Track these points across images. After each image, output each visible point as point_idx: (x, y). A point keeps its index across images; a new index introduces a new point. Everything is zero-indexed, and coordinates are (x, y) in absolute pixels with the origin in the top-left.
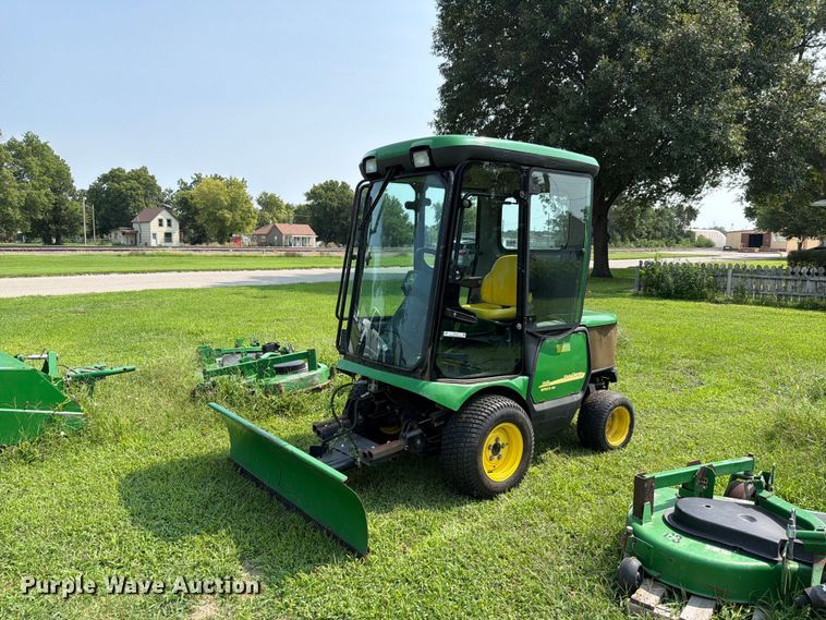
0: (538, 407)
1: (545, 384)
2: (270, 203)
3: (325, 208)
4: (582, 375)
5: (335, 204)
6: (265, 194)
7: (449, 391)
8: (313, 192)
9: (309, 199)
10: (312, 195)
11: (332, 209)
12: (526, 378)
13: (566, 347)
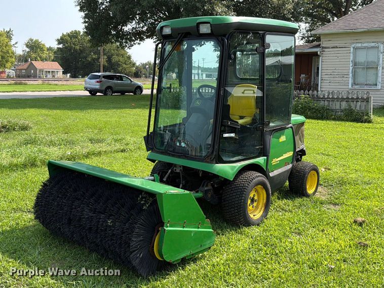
0: (271, 175)
1: (275, 160)
2: (34, 47)
3: (70, 50)
4: (291, 154)
5: (78, 47)
6: (31, 40)
7: (227, 169)
8: (62, 38)
9: (59, 43)
10: (61, 41)
11: (75, 50)
12: (265, 158)
13: (283, 139)
